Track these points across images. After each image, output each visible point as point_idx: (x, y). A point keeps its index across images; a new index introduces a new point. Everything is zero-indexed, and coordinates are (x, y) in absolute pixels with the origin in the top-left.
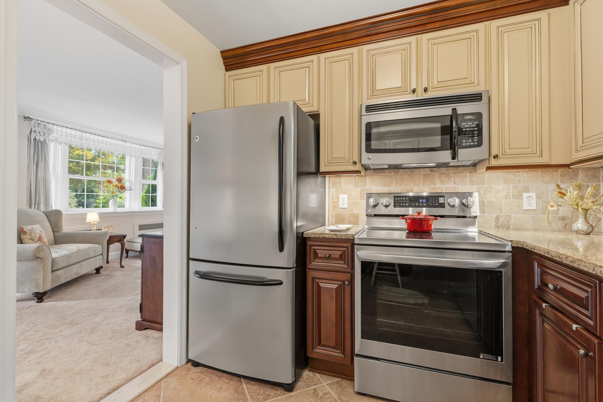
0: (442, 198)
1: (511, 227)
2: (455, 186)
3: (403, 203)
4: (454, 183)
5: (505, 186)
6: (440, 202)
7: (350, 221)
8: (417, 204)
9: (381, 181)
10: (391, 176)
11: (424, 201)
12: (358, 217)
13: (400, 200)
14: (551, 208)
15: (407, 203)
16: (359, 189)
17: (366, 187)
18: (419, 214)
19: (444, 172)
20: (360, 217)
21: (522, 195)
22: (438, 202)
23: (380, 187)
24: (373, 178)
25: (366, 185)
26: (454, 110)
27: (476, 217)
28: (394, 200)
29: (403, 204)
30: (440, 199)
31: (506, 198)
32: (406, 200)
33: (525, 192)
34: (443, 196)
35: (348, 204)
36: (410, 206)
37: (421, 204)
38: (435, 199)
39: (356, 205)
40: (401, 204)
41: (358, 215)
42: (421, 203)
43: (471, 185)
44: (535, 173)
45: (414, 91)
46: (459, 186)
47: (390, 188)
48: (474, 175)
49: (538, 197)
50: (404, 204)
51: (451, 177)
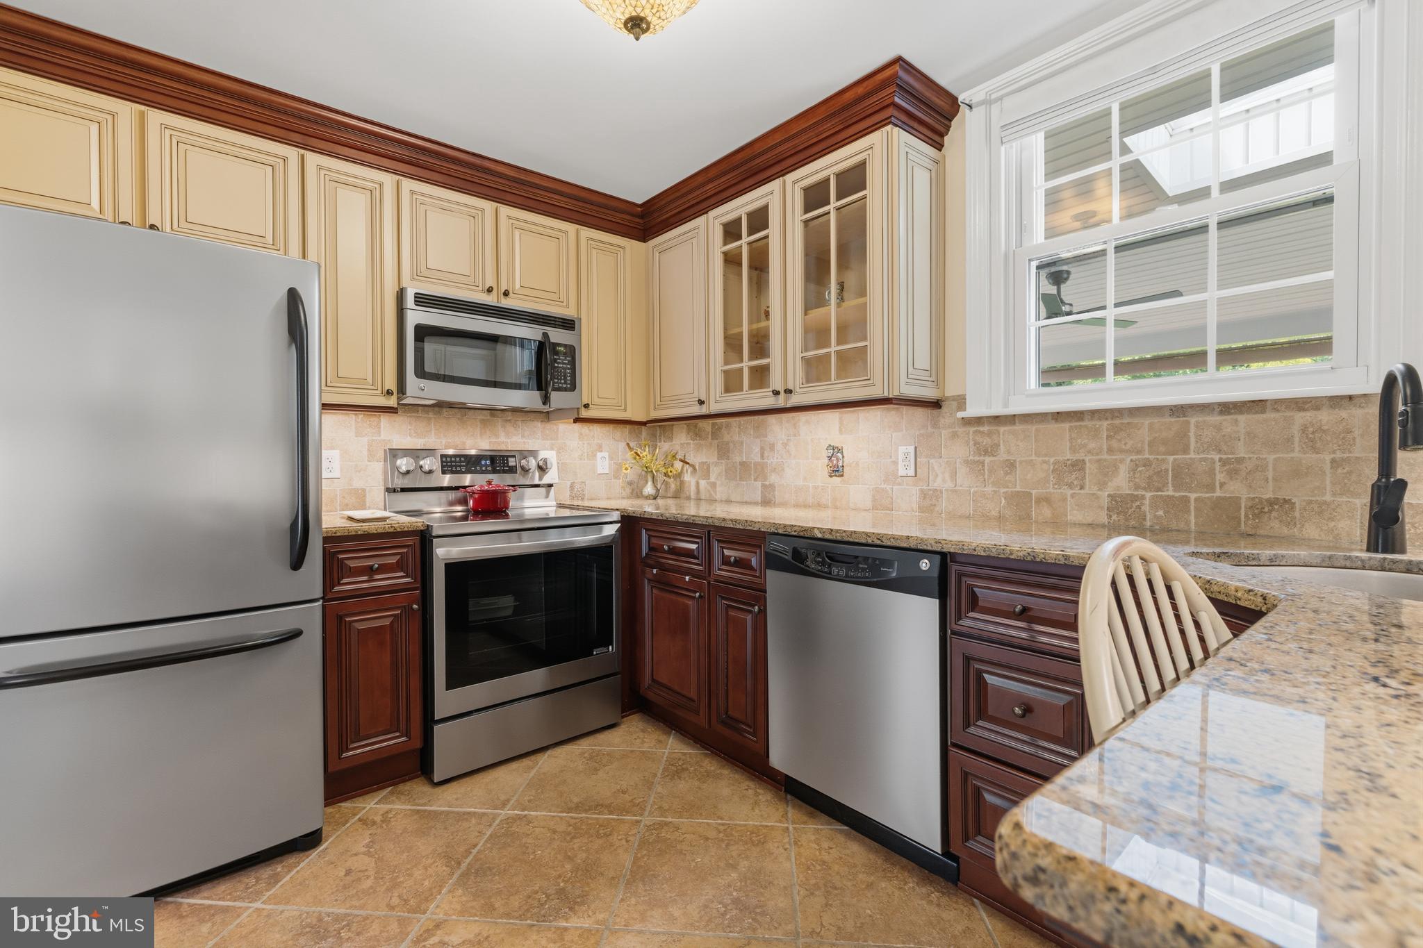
0: (513, 459)
1: (586, 497)
2: (524, 440)
3: (456, 466)
4: (523, 436)
5: (580, 442)
6: (510, 464)
7: (347, 505)
8: (478, 468)
9: (409, 428)
10: (429, 419)
11: (488, 463)
12: (365, 496)
13: (451, 462)
14: (625, 471)
15: (463, 466)
16: (365, 439)
17: (380, 436)
18: (489, 483)
19: (509, 418)
20: (367, 495)
21: (595, 456)
22: (508, 466)
23: (409, 437)
24: (395, 421)
25: (380, 432)
26: (545, 335)
27: (551, 485)
28: (442, 462)
29: (456, 468)
30: (510, 459)
31: (581, 459)
32: (461, 462)
33: (599, 452)
34: (514, 456)
35: (341, 470)
36: (468, 472)
37: (484, 469)
38: (503, 460)
39: (359, 472)
40: (454, 469)
41: (364, 490)
42: (484, 466)
43: (543, 440)
44: (607, 428)
45: (490, 290)
46: (530, 441)
47: (426, 439)
48: (548, 425)
49: (611, 458)
50: (458, 469)
51: (519, 427)
